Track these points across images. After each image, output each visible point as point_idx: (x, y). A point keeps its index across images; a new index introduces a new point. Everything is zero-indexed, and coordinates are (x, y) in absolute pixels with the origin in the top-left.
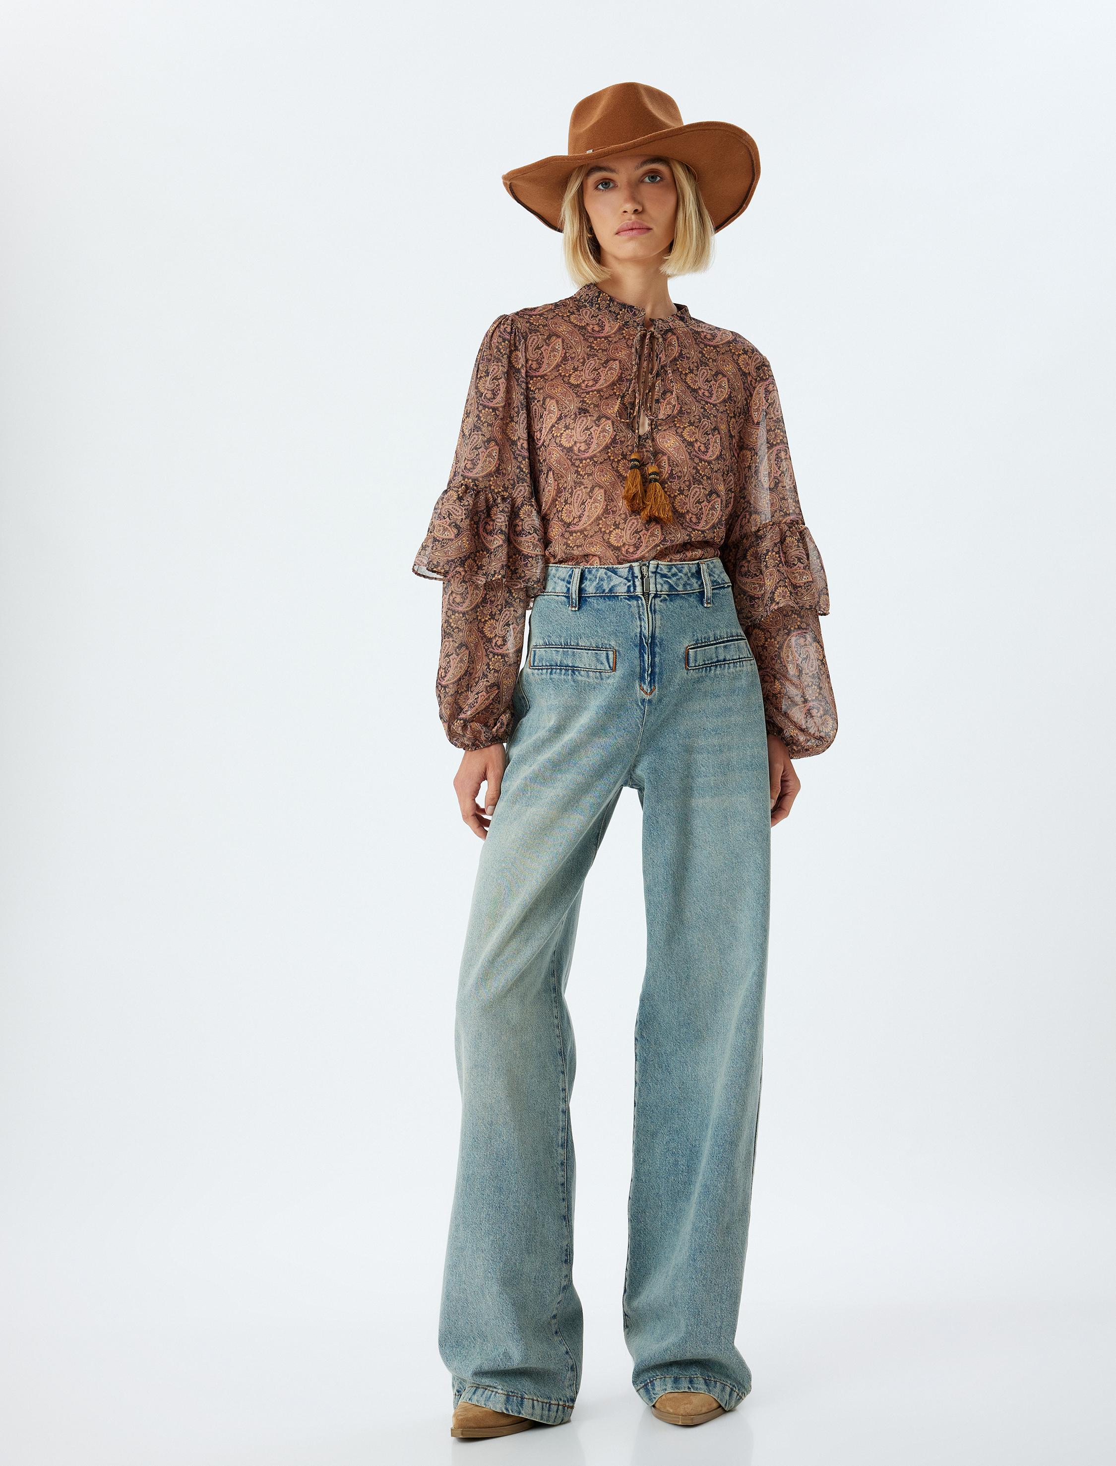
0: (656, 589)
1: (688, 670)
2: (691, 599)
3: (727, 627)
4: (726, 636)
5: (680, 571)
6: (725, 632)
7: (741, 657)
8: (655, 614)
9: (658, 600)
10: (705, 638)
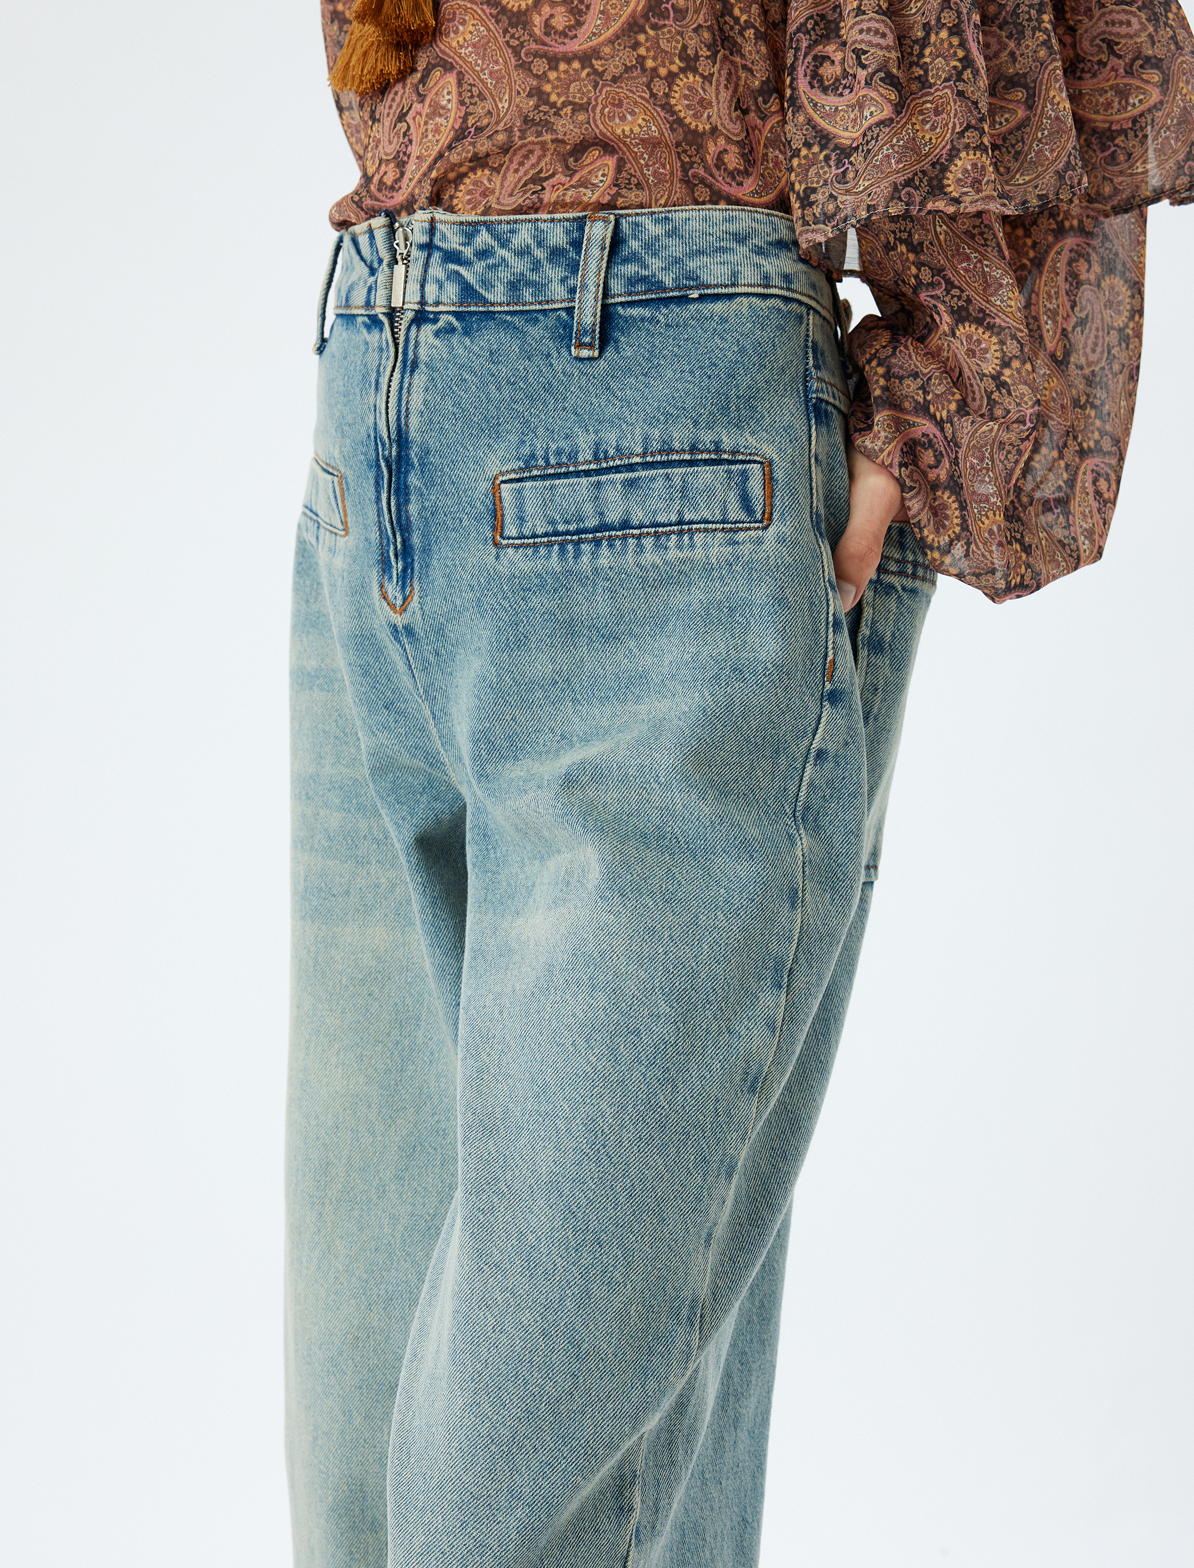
0: (423, 296)
1: (496, 544)
2: (535, 332)
3: (651, 421)
4: (639, 450)
5: (504, 244)
6: (639, 438)
7: (687, 517)
8: (412, 372)
9: (428, 330)
10: (559, 453)
